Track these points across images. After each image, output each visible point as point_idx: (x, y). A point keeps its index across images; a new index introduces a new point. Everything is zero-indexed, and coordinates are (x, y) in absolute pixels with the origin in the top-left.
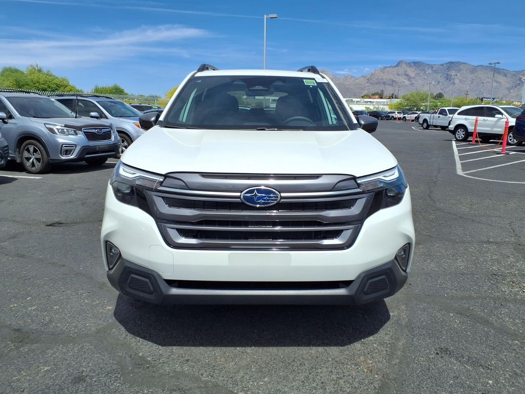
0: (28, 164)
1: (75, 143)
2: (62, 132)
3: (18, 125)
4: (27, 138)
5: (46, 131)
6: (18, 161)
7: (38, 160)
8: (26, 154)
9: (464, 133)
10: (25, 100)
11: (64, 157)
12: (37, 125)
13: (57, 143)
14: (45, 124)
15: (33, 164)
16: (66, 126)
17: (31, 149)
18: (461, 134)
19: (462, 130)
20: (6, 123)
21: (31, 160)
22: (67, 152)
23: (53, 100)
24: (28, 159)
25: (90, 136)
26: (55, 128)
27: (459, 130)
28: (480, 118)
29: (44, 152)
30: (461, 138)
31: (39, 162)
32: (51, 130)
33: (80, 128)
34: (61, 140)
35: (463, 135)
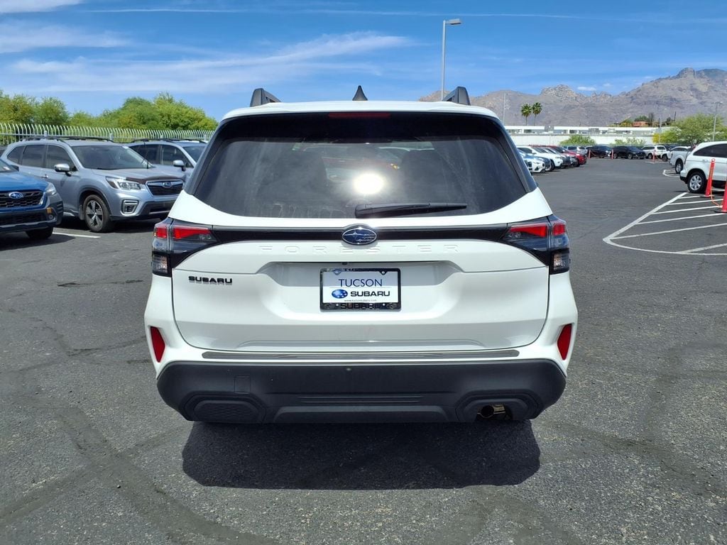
0: (91, 221)
1: (138, 199)
2: (124, 186)
3: (82, 178)
4: (90, 193)
5: (107, 185)
6: (82, 218)
7: (100, 217)
8: (89, 211)
9: (700, 181)
10: (93, 149)
11: (126, 215)
12: (98, 178)
13: (117, 199)
14: (106, 177)
15: (95, 222)
16: (127, 179)
17: (93, 205)
18: (696, 183)
19: (698, 177)
20: (69, 175)
21: (94, 217)
22: (129, 209)
23: (126, 148)
24: (91, 216)
25: (155, 190)
26: (115, 182)
27: (695, 177)
28: (717, 159)
29: (106, 208)
30: (696, 189)
31: (101, 219)
32: (112, 184)
33: (143, 181)
34: (123, 194)
35: (700, 184)
